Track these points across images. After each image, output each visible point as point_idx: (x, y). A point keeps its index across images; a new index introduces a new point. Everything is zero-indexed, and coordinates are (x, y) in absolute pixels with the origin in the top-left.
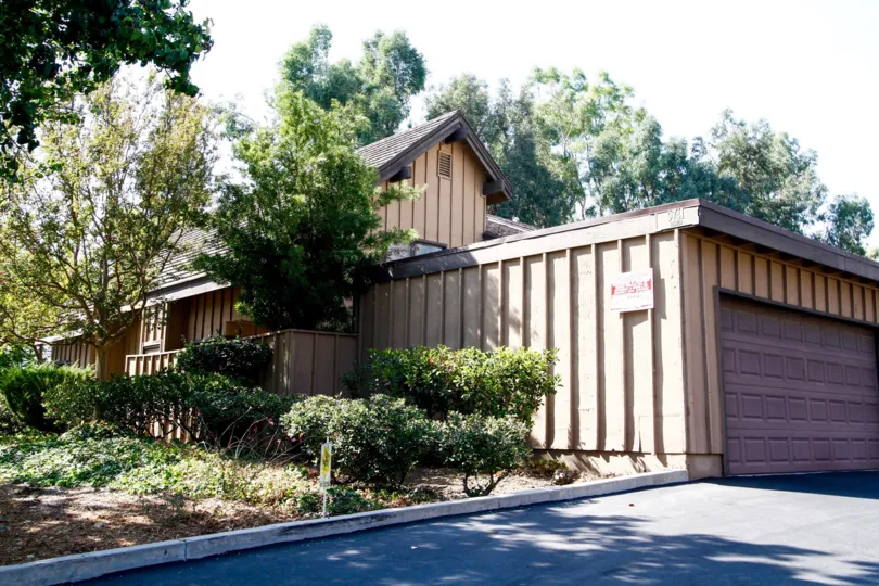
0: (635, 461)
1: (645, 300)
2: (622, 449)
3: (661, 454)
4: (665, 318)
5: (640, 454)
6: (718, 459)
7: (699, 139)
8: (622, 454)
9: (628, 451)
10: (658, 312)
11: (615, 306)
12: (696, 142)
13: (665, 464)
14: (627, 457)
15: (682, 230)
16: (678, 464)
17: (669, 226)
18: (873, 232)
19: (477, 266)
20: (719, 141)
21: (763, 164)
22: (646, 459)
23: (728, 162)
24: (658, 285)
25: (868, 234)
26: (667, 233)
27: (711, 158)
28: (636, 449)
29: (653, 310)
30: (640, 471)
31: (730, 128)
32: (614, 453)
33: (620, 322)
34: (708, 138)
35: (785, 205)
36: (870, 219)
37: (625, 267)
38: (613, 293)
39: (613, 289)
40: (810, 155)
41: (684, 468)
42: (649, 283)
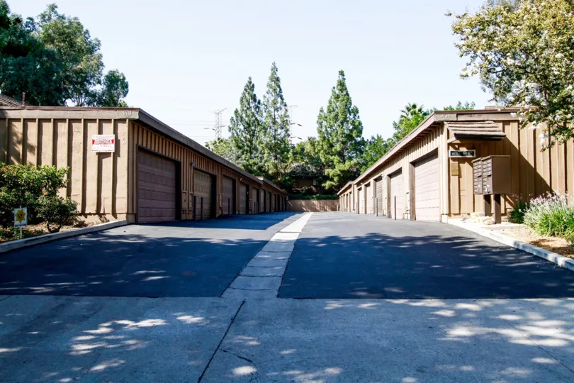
0: (101, 217)
1: (111, 148)
2: (95, 212)
3: (114, 214)
4: (119, 156)
5: (104, 214)
6: (134, 216)
7: (31, 19)
8: (94, 214)
9: (98, 213)
10: (117, 154)
11: (93, 149)
12: (29, 20)
13: (116, 218)
14: (97, 216)
15: (130, 120)
16: (122, 218)
17: (124, 117)
18: (128, 94)
19: (5, 119)
20: (44, 23)
21: (72, 45)
22: (107, 216)
23: (49, 39)
24: (117, 142)
25: (125, 96)
26: (123, 121)
27: (38, 34)
28: (102, 212)
29: (114, 153)
30: (103, 222)
31: (54, 17)
32: (90, 214)
33: (96, 157)
34: (37, 20)
35: (82, 73)
36: (127, 87)
37: (100, 132)
38: (93, 143)
39: (93, 141)
40: (97, 43)
41: (125, 219)
42: (113, 141)
